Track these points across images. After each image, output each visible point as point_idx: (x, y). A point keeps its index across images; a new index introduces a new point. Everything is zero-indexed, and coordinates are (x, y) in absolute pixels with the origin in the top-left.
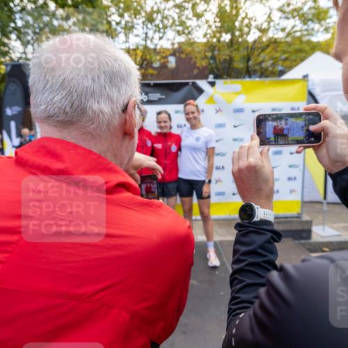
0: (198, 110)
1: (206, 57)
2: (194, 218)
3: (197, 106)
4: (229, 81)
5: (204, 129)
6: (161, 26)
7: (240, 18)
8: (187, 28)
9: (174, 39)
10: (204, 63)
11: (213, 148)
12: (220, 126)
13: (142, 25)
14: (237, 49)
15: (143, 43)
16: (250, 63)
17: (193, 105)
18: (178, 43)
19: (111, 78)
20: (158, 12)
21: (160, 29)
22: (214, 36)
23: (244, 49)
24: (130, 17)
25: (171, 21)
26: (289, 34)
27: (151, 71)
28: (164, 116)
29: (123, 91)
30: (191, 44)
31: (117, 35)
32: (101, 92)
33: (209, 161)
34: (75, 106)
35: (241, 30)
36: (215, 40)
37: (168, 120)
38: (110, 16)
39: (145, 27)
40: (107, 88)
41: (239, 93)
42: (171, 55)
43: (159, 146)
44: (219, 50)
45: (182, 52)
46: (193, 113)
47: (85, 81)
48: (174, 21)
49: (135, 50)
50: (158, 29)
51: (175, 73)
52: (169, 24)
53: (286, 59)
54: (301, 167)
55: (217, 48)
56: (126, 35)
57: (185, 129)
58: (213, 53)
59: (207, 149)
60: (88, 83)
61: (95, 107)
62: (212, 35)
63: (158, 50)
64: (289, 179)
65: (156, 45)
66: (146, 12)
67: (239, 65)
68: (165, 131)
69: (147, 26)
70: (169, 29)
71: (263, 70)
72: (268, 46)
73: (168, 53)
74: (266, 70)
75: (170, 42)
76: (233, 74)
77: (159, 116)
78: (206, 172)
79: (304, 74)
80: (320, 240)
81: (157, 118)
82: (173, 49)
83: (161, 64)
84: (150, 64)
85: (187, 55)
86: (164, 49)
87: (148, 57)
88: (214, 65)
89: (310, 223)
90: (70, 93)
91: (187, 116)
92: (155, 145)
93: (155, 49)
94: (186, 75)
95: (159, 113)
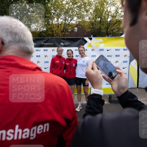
0: (84, 50)
3: (84, 48)
4: (97, 38)
6: (71, 15)
7: (104, 12)
10: (89, 30)
13: (63, 14)
14: (103, 24)
15: (64, 22)
16: (108, 30)
17: (82, 47)
18: (79, 22)
23: (106, 24)
25: (76, 13)
27: (67, 33)
28: (70, 52)
30: (84, 22)
35: (104, 16)
37: (72, 53)
38: (51, 10)
39: (65, 15)
41: (102, 43)
42: (75, 27)
45: (80, 26)
46: (82, 51)
49: (61, 24)
51: (77, 34)
54: (127, 74)
56: (57, 19)
57: (79, 57)
58: (93, 26)
62: (92, 18)
63: (70, 25)
65: (69, 22)
66: (65, 9)
67: (104, 31)
68: (70, 58)
70: (75, 16)
72: (116, 23)
74: (115, 33)
75: (75, 21)
76: (101, 34)
77: (68, 52)
82: (76, 24)
83: (71, 30)
84: (67, 30)
85: (82, 26)
86: (73, 24)
87: (66, 27)
88: (93, 31)
91: (80, 52)
92: (66, 64)
93: (69, 24)
94: (82, 35)
95: (68, 51)
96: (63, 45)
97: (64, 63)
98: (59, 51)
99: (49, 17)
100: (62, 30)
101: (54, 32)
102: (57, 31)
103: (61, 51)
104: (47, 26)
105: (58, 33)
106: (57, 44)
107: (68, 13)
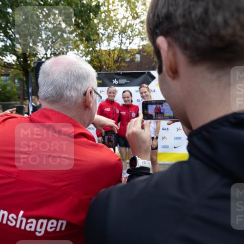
0: (149, 90)
3: (148, 88)
6: (131, 35)
9: (140, 43)
13: (118, 35)
15: (119, 46)
18: (143, 46)
19: (77, 78)
20: (130, 26)
25: (138, 31)
27: (123, 64)
28: (127, 94)
31: (102, 41)
33: (157, 124)
37: (130, 96)
38: (98, 30)
39: (120, 36)
40: (75, 84)
42: (137, 53)
45: (144, 52)
46: (145, 92)
47: (63, 81)
48: (140, 32)
49: (113, 51)
50: (129, 37)
51: (139, 65)
52: (137, 33)
56: (108, 42)
60: (65, 82)
61: (68, 93)
63: (129, 50)
65: (127, 47)
66: (121, 26)
68: (128, 103)
69: (122, 35)
70: (136, 37)
73: (136, 52)
75: (137, 45)
77: (124, 94)
78: (154, 132)
81: (123, 95)
82: (139, 49)
83: (131, 59)
84: (123, 60)
85: (147, 53)
86: (133, 49)
87: (122, 55)
90: (56, 87)
91: (142, 95)
92: (121, 113)
93: (127, 50)
94: (147, 67)
95: (124, 92)
96: (117, 83)
97: (118, 111)
98: (110, 93)
99: (95, 40)
100: (115, 59)
101: (103, 63)
102: (107, 61)
103: (113, 93)
104: (92, 54)
105: (109, 64)
106: (107, 81)
107: (126, 32)
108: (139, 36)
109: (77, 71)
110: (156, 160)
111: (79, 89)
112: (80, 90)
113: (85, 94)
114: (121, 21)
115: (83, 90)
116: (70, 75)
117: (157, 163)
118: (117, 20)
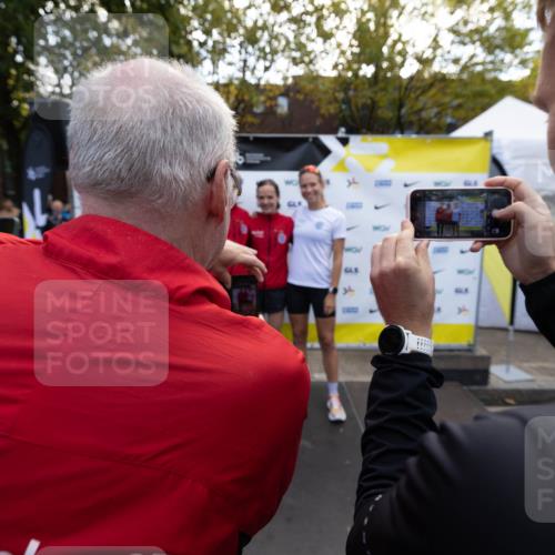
0: (321, 181)
1: (336, 100)
2: (309, 345)
3: (319, 175)
4: (369, 138)
5: (329, 209)
6: (268, 50)
7: (390, 42)
8: (308, 54)
9: (287, 70)
10: (332, 109)
11: (343, 240)
12: (354, 206)
13: (238, 47)
15: (241, 75)
16: (403, 111)
17: (314, 172)
18: (294, 77)
19: (191, 128)
20: (264, 27)
21: (266, 54)
22: (349, 68)
23: (395, 89)
24: (221, 34)
25: (283, 42)
26: (465, 68)
27: (250, 119)
28: (268, 188)
29: (209, 148)
30: (314, 78)
31: (200, 62)
32: (175, 149)
33: (335, 259)
34: (135, 168)
35: (391, 59)
36: (350, 74)
37: (274, 195)
38: (191, 33)
39: (243, 51)
40: (185, 144)
41: (385, 156)
42: (283, 95)
43: (259, 234)
44: (355, 90)
45: (298, 92)
46: (313, 185)
48: (288, 42)
49: (226, 85)
50: (263, 55)
51: (286, 123)
52: (281, 48)
53: (460, 106)
54: (476, 274)
55: (352, 87)
56: (214, 63)
57: (300, 209)
58: (346, 94)
59: (333, 241)
60: (156, 135)
61: (166, 170)
62: (346, 66)
63: (263, 87)
64: (458, 291)
65: (259, 79)
66: (245, 27)
67: (386, 113)
68: (269, 211)
69: (246, 49)
70: (280, 55)
71: (422, 122)
72: (431, 85)
73: (277, 92)
74: (427, 122)
75: (281, 76)
76: (376, 126)
77: (261, 188)
78: (329, 277)
79: (487, 130)
80: (502, 386)
81: (258, 191)
82: (285, 85)
83: (266, 108)
85: (306, 95)
86: (272, 86)
87: (246, 98)
88: (347, 113)
89: (487, 360)
91: (304, 190)
92: (254, 233)
93: (258, 85)
95: (261, 184)
96: (240, 162)
97: (244, 230)
108: (286, 54)
109: (190, 106)
110: (332, 340)
111: (196, 160)
112: (199, 163)
113: (211, 176)
114: (245, 14)
115: (207, 163)
116: (170, 115)
117: (333, 348)
118: (234, 12)
